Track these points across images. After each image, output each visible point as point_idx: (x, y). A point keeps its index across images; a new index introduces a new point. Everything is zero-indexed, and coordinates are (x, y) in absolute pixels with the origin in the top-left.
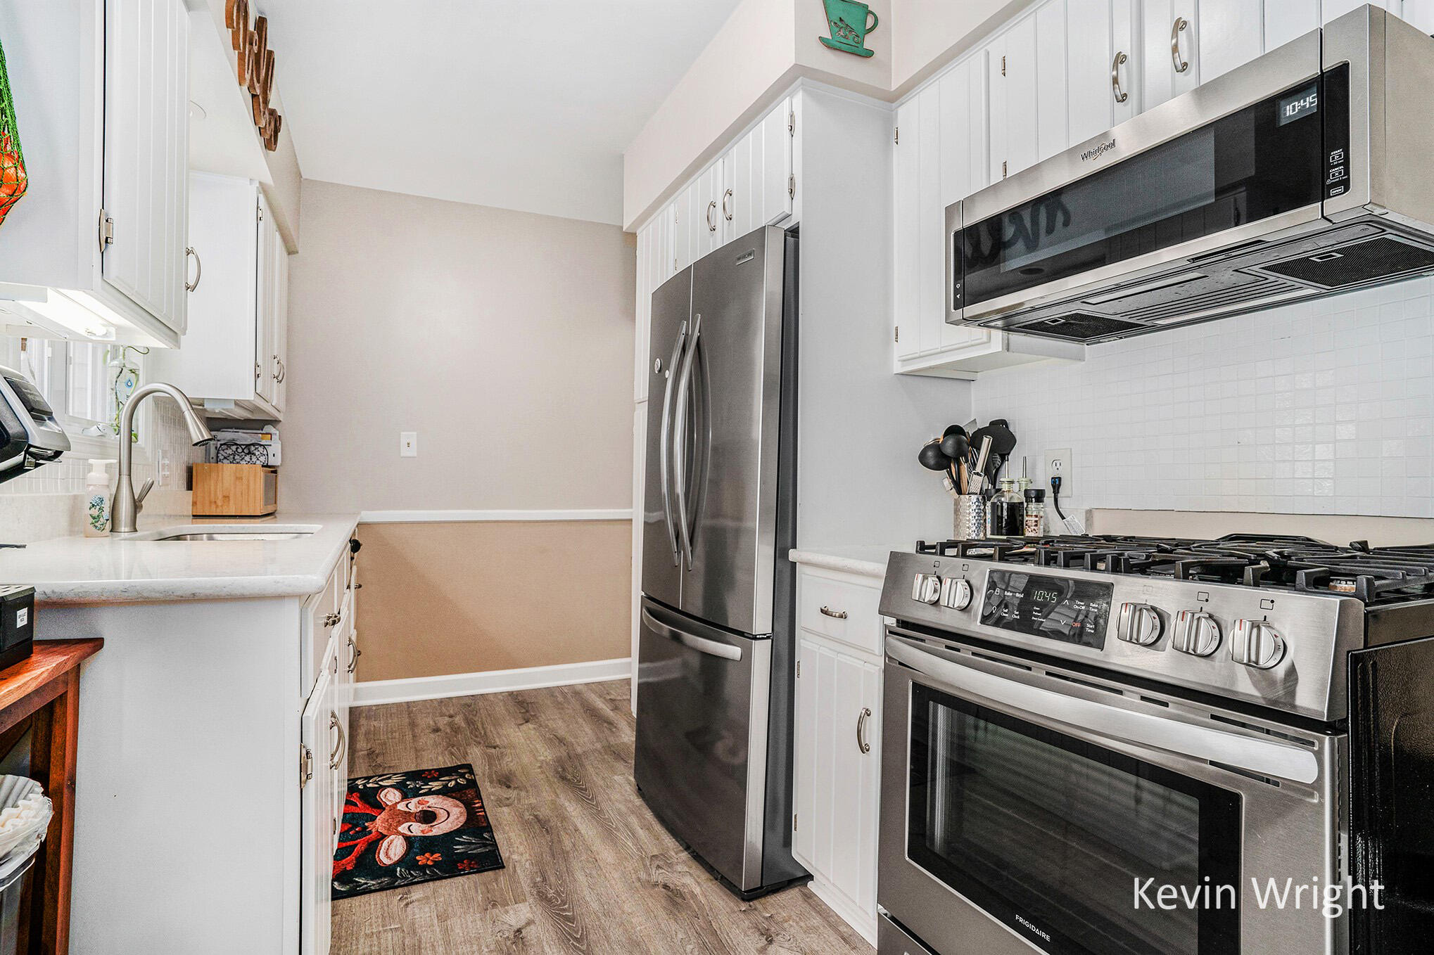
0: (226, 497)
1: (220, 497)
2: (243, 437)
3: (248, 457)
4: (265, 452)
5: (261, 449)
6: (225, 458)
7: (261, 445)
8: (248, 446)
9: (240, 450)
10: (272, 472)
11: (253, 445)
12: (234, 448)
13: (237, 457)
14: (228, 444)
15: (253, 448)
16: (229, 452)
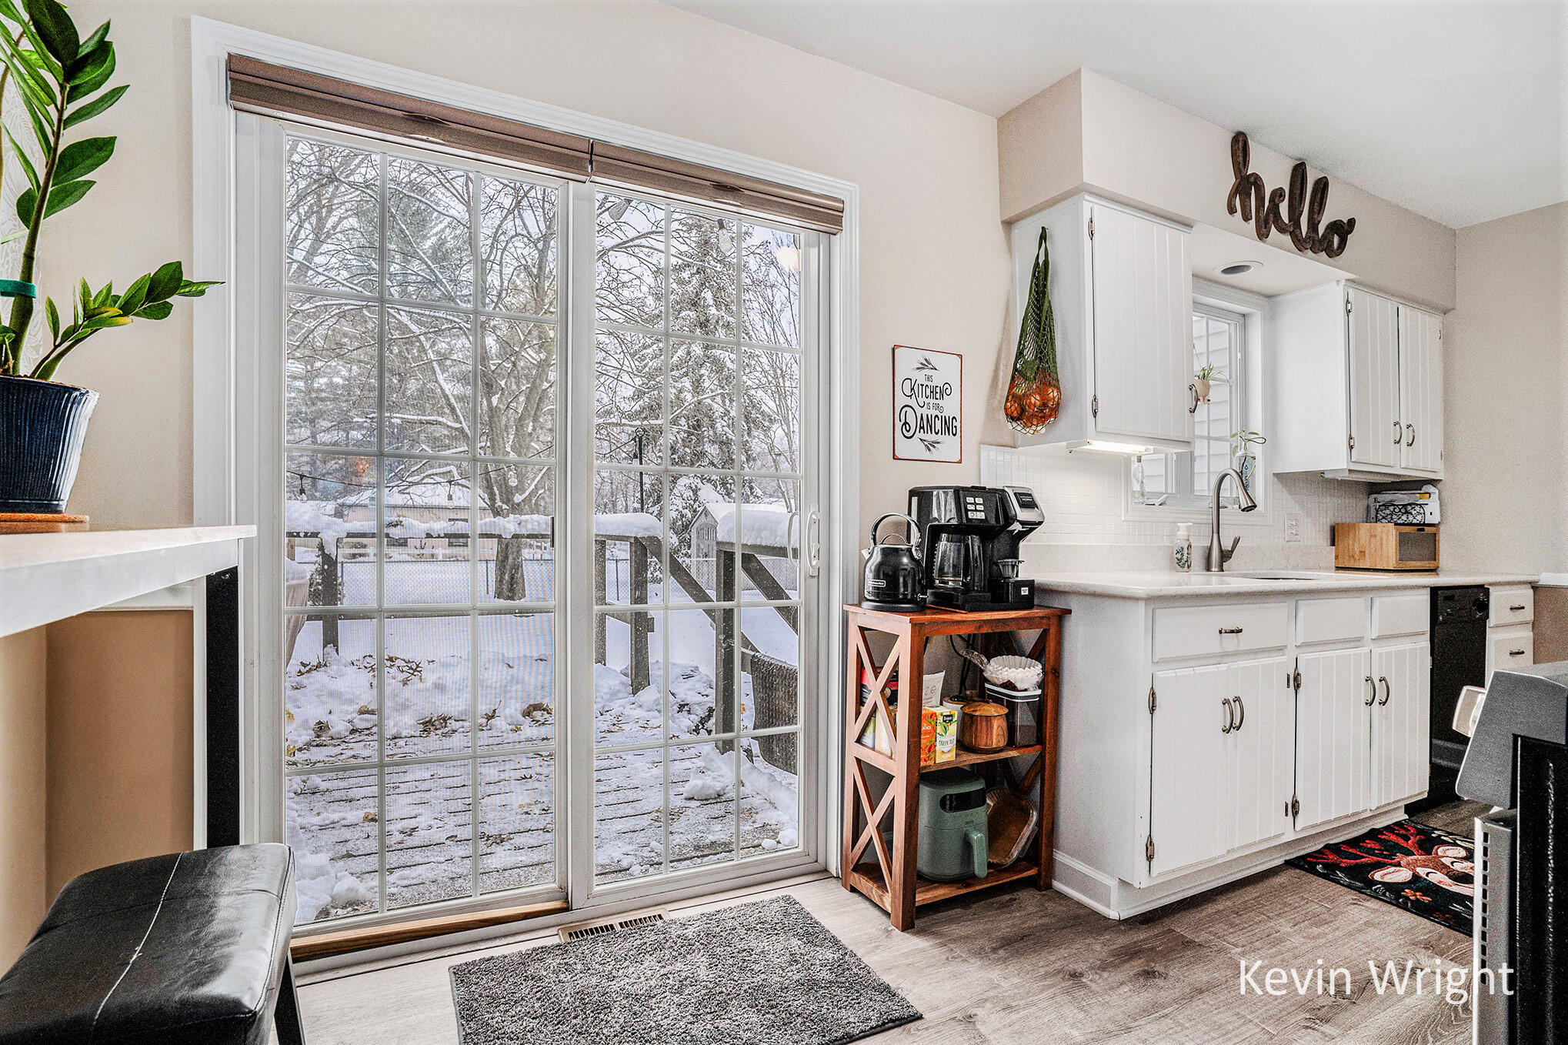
0: (1362, 553)
1: (1357, 552)
2: (1402, 498)
3: (1405, 516)
4: (1422, 511)
5: (1417, 508)
6: (1383, 518)
7: (1417, 505)
8: (1404, 506)
9: (1397, 510)
10: (1419, 530)
11: (1410, 504)
12: (1391, 508)
13: (1394, 517)
14: (1386, 506)
15: (1409, 508)
16: (1388, 512)
